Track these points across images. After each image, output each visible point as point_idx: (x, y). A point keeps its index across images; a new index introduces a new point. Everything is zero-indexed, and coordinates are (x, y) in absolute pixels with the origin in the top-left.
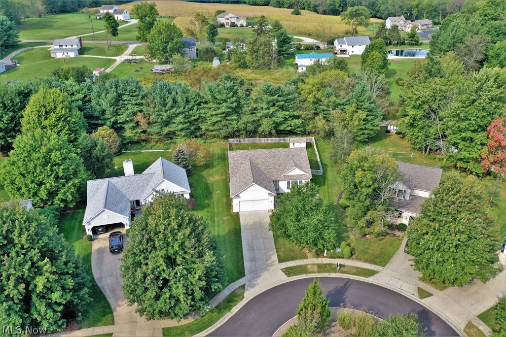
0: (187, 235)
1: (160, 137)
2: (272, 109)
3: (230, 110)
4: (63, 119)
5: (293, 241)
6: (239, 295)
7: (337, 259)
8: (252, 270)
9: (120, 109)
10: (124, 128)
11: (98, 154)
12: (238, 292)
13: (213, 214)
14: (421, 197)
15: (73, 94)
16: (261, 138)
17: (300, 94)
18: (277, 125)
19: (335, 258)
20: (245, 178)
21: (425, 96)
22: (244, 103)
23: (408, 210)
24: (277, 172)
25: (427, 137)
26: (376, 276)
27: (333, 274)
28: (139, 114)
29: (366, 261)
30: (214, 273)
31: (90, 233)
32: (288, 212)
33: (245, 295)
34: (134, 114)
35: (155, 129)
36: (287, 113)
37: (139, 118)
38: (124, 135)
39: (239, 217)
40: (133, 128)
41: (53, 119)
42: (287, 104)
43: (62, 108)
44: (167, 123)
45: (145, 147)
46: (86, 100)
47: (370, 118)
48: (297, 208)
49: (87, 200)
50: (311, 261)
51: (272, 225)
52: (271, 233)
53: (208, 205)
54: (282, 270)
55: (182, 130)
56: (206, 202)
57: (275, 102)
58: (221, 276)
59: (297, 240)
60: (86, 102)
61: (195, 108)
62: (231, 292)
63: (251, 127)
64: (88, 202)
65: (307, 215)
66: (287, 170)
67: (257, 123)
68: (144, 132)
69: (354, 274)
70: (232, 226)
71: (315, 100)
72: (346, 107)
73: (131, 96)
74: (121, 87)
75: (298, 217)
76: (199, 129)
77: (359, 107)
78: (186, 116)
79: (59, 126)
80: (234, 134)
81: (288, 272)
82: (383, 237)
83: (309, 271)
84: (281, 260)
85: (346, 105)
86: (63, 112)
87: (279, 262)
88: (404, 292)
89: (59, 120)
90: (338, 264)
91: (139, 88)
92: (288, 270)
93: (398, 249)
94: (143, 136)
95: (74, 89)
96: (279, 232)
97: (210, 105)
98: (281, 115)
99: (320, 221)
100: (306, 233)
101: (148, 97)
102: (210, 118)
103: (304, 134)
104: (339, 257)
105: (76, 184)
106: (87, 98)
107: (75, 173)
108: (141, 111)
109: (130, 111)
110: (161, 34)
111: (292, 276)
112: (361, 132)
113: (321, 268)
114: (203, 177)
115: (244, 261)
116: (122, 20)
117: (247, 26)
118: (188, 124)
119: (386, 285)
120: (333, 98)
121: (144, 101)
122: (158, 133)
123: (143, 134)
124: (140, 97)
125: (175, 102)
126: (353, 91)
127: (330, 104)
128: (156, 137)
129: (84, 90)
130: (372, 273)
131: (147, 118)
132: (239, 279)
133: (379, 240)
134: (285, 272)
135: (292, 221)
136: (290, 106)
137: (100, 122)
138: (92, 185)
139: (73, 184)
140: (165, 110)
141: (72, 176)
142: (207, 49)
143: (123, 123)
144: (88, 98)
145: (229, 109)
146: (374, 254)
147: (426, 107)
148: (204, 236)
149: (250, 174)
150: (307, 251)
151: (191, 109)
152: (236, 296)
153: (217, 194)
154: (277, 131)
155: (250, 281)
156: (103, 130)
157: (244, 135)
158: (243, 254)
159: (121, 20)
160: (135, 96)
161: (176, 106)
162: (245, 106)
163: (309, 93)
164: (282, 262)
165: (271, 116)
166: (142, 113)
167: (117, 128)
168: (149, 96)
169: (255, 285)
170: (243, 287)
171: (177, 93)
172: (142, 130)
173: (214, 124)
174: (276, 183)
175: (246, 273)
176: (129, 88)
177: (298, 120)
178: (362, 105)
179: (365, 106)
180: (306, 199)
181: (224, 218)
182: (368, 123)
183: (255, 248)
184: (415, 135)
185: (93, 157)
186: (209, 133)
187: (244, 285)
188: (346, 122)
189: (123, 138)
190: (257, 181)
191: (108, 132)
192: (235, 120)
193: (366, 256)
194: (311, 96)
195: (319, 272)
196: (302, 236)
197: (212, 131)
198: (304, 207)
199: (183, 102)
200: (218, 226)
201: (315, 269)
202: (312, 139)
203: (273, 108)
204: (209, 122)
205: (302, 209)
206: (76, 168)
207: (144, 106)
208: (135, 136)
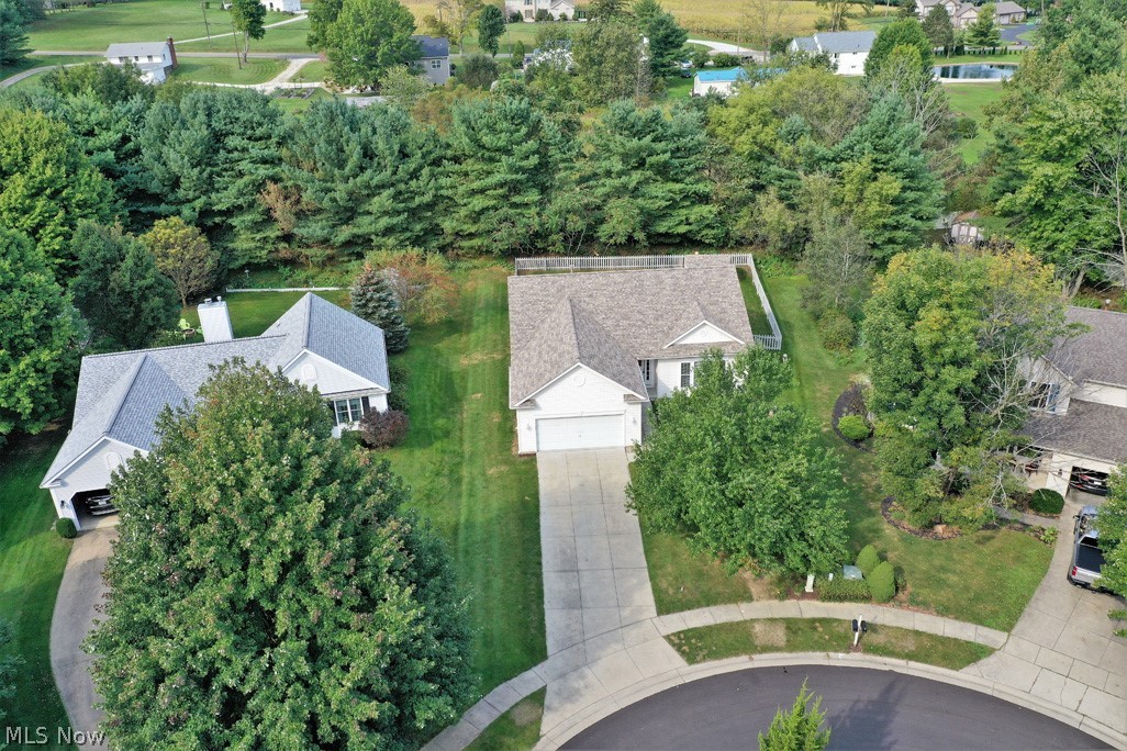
0: (309, 526)
1: (329, 252)
2: (636, 176)
3: (520, 176)
4: (48, 191)
5: (706, 545)
6: (523, 728)
7: (847, 605)
8: (570, 638)
9: (219, 175)
10: (232, 227)
11: (127, 279)
12: (522, 717)
13: (458, 459)
14: (1107, 406)
15: (90, 133)
16: (606, 255)
17: (712, 135)
18: (649, 219)
19: (841, 599)
20: (554, 350)
21: (1084, 120)
22: (559, 156)
23: (1068, 446)
24: (651, 335)
25: (1082, 242)
26: (987, 663)
27: (841, 655)
28: (271, 186)
29: (944, 611)
30: (421, 667)
31: (67, 513)
32: (689, 449)
33: (544, 728)
34: (259, 187)
35: (315, 228)
36: (678, 186)
37: (271, 197)
38: (231, 245)
39: (535, 467)
40: (257, 226)
41: (19, 190)
42: (676, 162)
43: (46, 162)
44: (348, 214)
45: (290, 280)
46: (126, 150)
47: (910, 195)
48: (718, 434)
49: (75, 414)
50: (762, 608)
51: (635, 492)
52: (633, 518)
53: (447, 434)
54: (667, 638)
55: (388, 231)
56: (441, 422)
57: (644, 155)
58: (453, 671)
59: (717, 539)
60: (129, 155)
61: (426, 171)
62: (496, 715)
63: (577, 224)
64: (75, 420)
65: (750, 459)
66: (682, 329)
67: (595, 214)
68: (287, 238)
69: (910, 657)
70: (513, 496)
71: (756, 149)
72: (844, 164)
73: (250, 139)
74: (223, 112)
75: (720, 465)
76: (435, 231)
77: (880, 166)
78: (400, 193)
79: (38, 210)
80: (534, 245)
81: (690, 645)
82: (989, 533)
83: (757, 643)
84: (665, 606)
85: (843, 159)
86: (49, 172)
87: (660, 613)
88: (1095, 725)
89: (38, 192)
90: (855, 622)
91: (272, 117)
92: (687, 638)
93: (1045, 571)
94: (284, 250)
95: (94, 118)
96: (658, 515)
97: (468, 165)
98: (660, 191)
99: (795, 479)
100: (749, 521)
101: (297, 139)
102: (465, 200)
103: (722, 247)
104: (855, 598)
105: (45, 364)
106: (131, 145)
107: (44, 333)
108: (276, 180)
109: (246, 179)
110: (362, 22)
111: (704, 659)
112: (887, 235)
113: (800, 633)
114: (439, 354)
115: (546, 606)
116: (282, 10)
117: (576, 18)
118: (406, 214)
119: (1026, 696)
120: (806, 142)
121: (284, 152)
122: (325, 241)
123: (282, 245)
124: (274, 140)
125: (368, 153)
126: (862, 123)
127: (798, 160)
128: (318, 253)
129: (124, 122)
130: (972, 654)
131: (293, 198)
132: (525, 668)
133: (978, 542)
134: (678, 648)
135: (703, 479)
136: (689, 168)
137: (163, 208)
138: (94, 367)
139: (34, 365)
140: (342, 176)
141: (31, 341)
142: (476, 60)
143: (229, 213)
144: (132, 143)
145: (517, 173)
146: (967, 589)
147: (1084, 153)
148: (384, 532)
149: (570, 338)
150: (748, 575)
151: (415, 175)
152: (511, 734)
153: (475, 401)
154: (649, 236)
155: (563, 676)
156: (166, 227)
157: (559, 247)
158: (542, 585)
159: (278, 10)
160: (260, 139)
161: (371, 166)
162: (561, 165)
163: (738, 132)
164: (668, 612)
165: (635, 192)
166: (280, 185)
167: (213, 227)
168: (299, 137)
169: (577, 691)
170: (538, 698)
171: (374, 132)
172: (279, 233)
173: (476, 216)
174: (647, 366)
175: (550, 650)
176: (244, 116)
177: (708, 207)
178: (890, 160)
179: (898, 162)
180: (750, 406)
181: (492, 471)
182: (903, 211)
183: (582, 565)
184: (1048, 239)
185: (113, 290)
186: (466, 244)
187: (543, 691)
188: (844, 207)
189: (230, 254)
190: (591, 357)
191: (181, 233)
192: (534, 203)
193: (944, 595)
194: (743, 138)
195: (791, 647)
196: (736, 529)
197: (471, 236)
198: (742, 431)
199: (392, 154)
200: (471, 495)
201: (780, 635)
202: (748, 258)
203: (639, 172)
204: (463, 212)
205: (734, 438)
206: (48, 316)
207: (284, 166)
208: (263, 249)
